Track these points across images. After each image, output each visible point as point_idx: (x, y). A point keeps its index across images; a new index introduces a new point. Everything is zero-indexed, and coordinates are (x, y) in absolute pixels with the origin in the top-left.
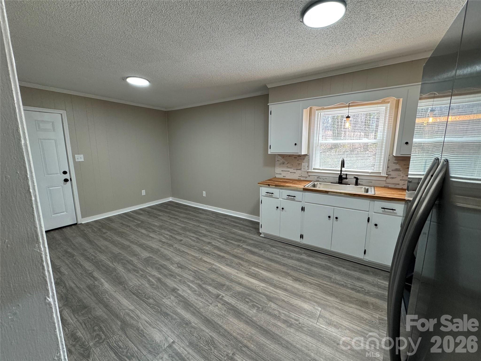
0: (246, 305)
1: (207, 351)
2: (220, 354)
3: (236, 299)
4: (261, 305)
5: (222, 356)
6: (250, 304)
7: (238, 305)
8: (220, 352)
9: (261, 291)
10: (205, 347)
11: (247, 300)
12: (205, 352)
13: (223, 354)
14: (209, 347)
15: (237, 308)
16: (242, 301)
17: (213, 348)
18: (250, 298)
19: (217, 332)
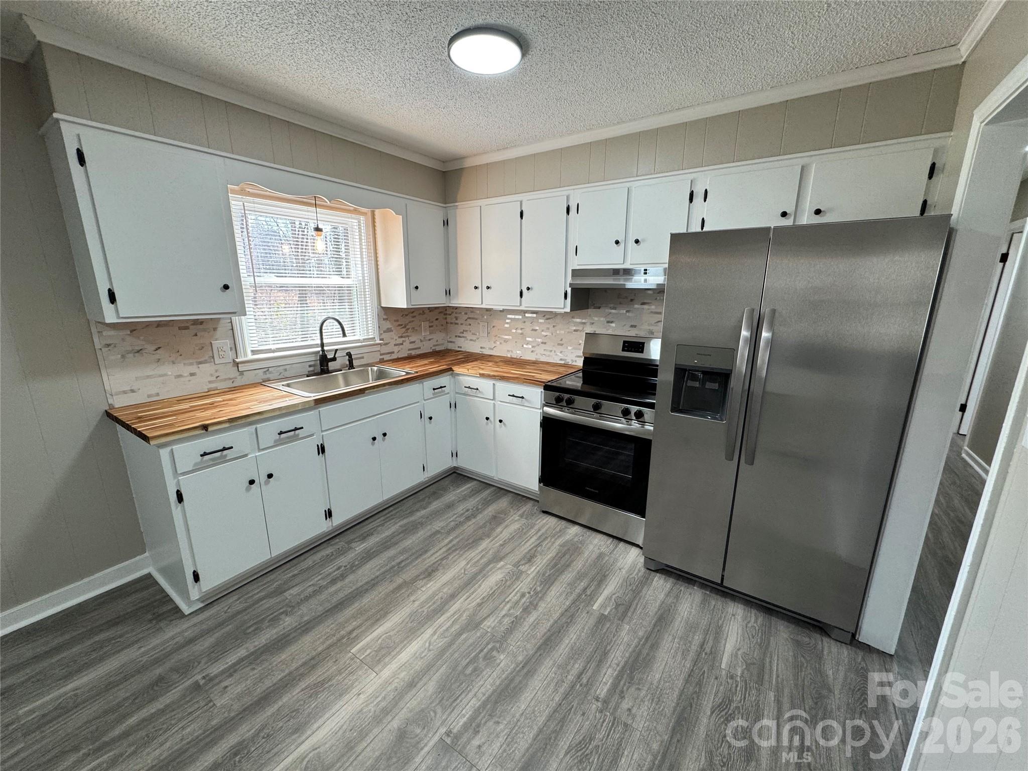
0: (484, 673)
1: (601, 757)
2: (602, 726)
3: (463, 696)
4: (487, 644)
5: (604, 721)
6: (481, 663)
7: (483, 690)
8: (599, 727)
9: (445, 640)
10: (593, 761)
11: (469, 670)
12: (603, 760)
13: (601, 720)
14: (591, 752)
15: (492, 694)
16: (473, 681)
17: (594, 744)
18: (464, 663)
19: (556, 738)
